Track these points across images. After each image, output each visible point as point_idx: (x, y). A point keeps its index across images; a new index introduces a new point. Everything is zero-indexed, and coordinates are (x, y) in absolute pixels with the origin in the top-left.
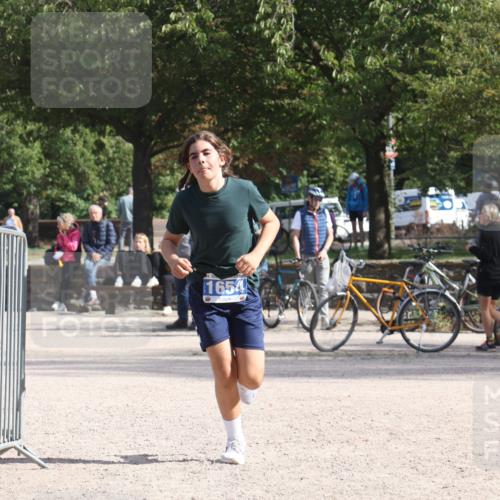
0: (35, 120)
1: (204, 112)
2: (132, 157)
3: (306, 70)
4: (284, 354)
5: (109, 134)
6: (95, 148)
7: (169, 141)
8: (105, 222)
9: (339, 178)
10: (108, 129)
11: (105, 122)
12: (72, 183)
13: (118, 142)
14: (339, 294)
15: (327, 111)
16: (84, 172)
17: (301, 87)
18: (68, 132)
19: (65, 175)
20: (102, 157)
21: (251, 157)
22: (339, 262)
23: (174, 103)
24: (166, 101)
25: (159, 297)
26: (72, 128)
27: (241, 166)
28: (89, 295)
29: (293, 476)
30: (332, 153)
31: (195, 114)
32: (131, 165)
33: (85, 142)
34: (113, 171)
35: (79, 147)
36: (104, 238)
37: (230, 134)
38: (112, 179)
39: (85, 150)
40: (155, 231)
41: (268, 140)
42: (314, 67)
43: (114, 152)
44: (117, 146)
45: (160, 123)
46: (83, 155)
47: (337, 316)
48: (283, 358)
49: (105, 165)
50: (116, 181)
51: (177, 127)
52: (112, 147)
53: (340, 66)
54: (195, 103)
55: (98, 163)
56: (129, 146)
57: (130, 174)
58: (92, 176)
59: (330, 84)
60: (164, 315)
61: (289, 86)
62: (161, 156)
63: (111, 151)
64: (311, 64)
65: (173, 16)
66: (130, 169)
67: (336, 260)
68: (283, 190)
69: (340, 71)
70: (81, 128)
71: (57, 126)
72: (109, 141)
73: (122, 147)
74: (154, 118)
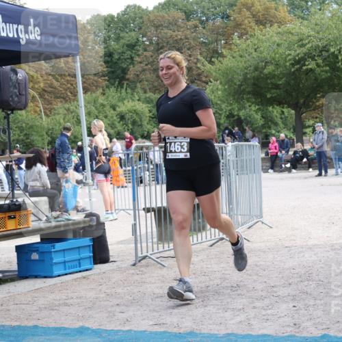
0: (258, 105)
1: (320, 97)
2: (294, 116)
6: (281, 113)
7: (307, 109)
8: (286, 140)
10: (286, 106)
11: (283, 104)
16: (277, 122)
18: (270, 109)
20: (283, 116)
26: (272, 106)
31: (317, 98)
32: (294, 118)
33: (277, 111)
35: (275, 113)
39: (277, 114)
40: (304, 142)
43: (288, 114)
45: (304, 102)
46: (276, 116)
49: (284, 119)
51: (310, 103)
54: (316, 94)
55: (282, 118)
56: (293, 112)
58: (280, 123)
62: (305, 114)
63: (286, 114)
65: (307, 63)
66: (294, 120)
70: (275, 106)
71: (267, 106)
72: (285, 110)
73: (290, 113)
74: (302, 101)
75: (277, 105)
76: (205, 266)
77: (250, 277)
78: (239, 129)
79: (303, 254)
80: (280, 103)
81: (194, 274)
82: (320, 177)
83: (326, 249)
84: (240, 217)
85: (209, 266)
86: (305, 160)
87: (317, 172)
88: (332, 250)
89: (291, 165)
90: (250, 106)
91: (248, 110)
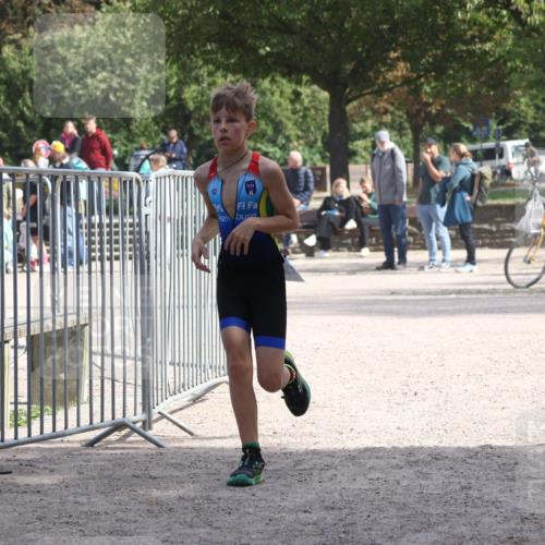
0: (234, 73)
1: (398, 59)
2: (327, 106)
3: (497, 14)
4: (479, 292)
5: (306, 84)
6: (293, 97)
7: (363, 89)
8: (303, 169)
9: (530, 121)
10: (305, 78)
11: (301, 72)
12: (270, 132)
13: (314, 92)
14: (533, 231)
15: (517, 55)
16: (281, 122)
17: (492, 32)
18: (266, 84)
19: (263, 125)
20: (298, 106)
21: (444, 102)
22: (532, 201)
23: (368, 51)
24: (360, 50)
25: (357, 240)
26: (269, 79)
27: (434, 111)
28: (289, 238)
29: (495, 405)
30: (524, 96)
31: (389, 61)
32: (327, 113)
33: (282, 92)
34: (309, 119)
35: (277, 97)
36: (303, 184)
37: (422, 80)
38: (309, 128)
39: (282, 100)
40: (351, 177)
41: (459, 85)
42: (504, 12)
43: (310, 102)
44: (313, 95)
45: (354, 72)
46: (279, 105)
47: (531, 254)
48: (479, 296)
49: (301, 114)
50: (312, 129)
51: (371, 74)
52: (308, 96)
53: (531, 9)
54: (388, 50)
55: (294, 112)
56: (325, 95)
57: (326, 122)
58: (290, 125)
59: (520, 28)
60: (361, 257)
61: (480, 31)
62: (355, 103)
63: (306, 101)
64: (501, 9)
66: (326, 118)
67: (529, 199)
68: (475, 133)
69: (530, 14)
70: (278, 78)
71: (256, 75)
72: (305, 91)
73: (317, 96)
74: (349, 67)
75: (283, 76)
76: (71, 498)
77: (189, 531)
78: (181, 136)
79: (332, 472)
80: (291, 70)
81: (40, 519)
82: (389, 271)
83: (394, 462)
84: (170, 369)
85: (83, 499)
86: (351, 225)
87: (381, 257)
88: (410, 463)
89: (318, 239)
90: (211, 74)
91: (205, 85)
